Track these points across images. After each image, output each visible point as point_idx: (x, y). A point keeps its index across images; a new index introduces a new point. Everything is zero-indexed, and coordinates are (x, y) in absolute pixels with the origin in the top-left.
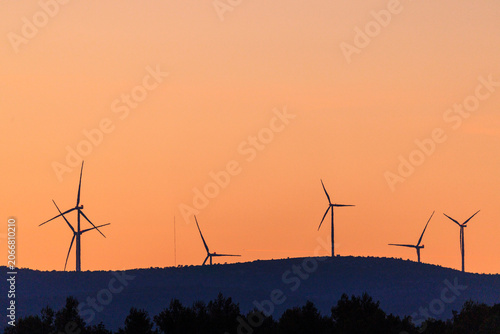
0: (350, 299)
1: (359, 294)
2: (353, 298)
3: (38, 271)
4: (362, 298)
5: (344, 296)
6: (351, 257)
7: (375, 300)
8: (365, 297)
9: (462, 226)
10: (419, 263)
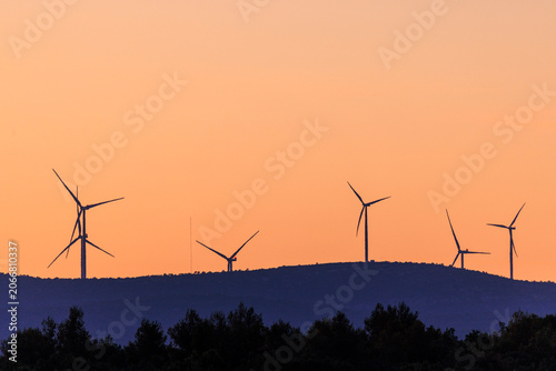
0: (386, 309)
1: (395, 304)
2: (389, 308)
3: (38, 278)
4: (398, 309)
5: (379, 306)
6: (386, 263)
7: (412, 311)
8: (402, 307)
9: (510, 229)
10: (463, 269)
